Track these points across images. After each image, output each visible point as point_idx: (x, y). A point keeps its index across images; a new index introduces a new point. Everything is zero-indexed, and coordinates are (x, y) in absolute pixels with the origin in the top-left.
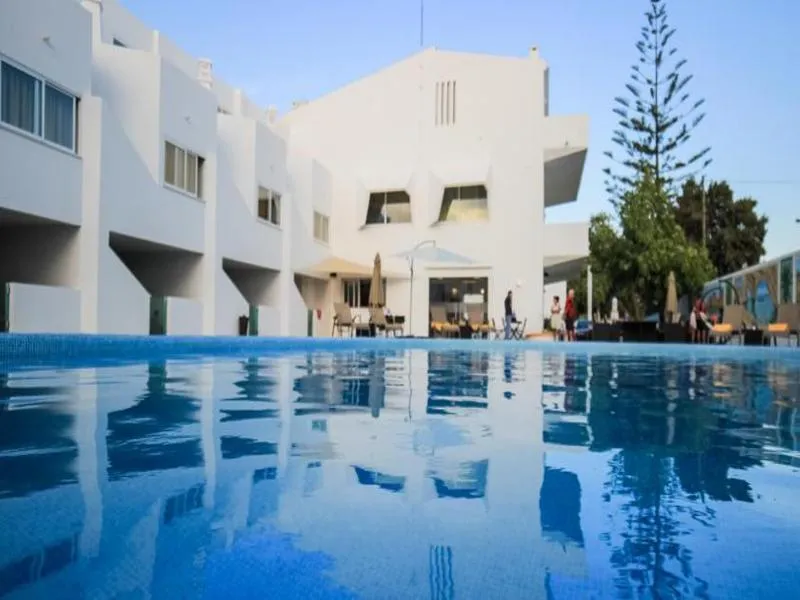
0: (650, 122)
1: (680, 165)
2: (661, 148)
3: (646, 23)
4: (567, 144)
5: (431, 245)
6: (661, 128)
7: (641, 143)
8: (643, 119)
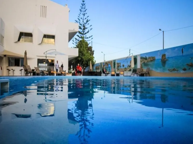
0: (82, 27)
1: (87, 38)
2: (84, 33)
3: (82, 6)
4: (74, 29)
5: (55, 51)
6: (84, 29)
7: (81, 32)
8: (81, 26)
